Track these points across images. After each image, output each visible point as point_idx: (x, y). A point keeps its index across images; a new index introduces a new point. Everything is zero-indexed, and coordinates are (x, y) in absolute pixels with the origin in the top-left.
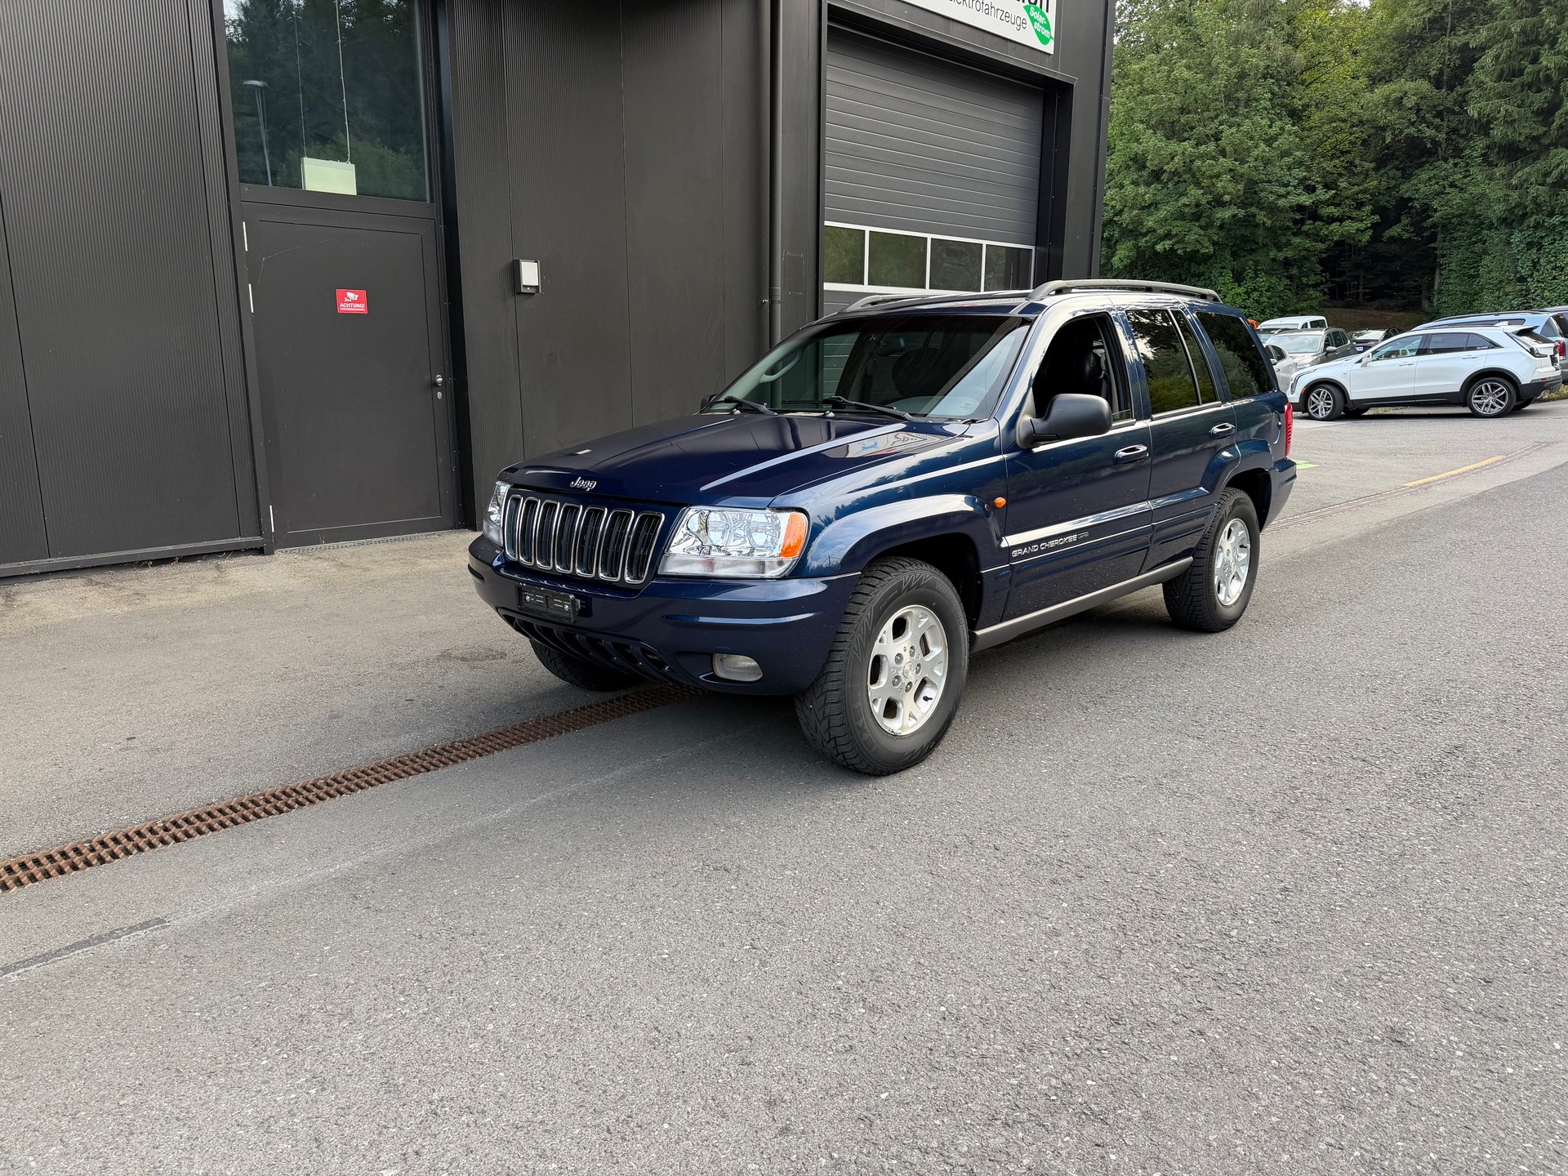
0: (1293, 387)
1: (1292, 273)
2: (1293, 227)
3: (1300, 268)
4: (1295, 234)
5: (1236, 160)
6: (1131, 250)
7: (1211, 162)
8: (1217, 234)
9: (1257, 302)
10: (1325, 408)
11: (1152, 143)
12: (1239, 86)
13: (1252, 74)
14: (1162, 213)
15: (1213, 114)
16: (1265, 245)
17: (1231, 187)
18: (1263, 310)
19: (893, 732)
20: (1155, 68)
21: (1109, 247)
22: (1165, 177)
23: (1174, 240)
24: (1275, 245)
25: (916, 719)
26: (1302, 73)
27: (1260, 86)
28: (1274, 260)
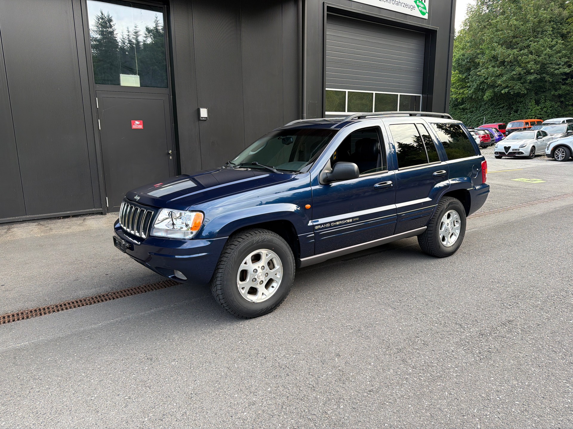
0: (548, 147)
1: (562, 100)
2: (562, 82)
3: (565, 98)
4: (563, 85)
5: (536, 56)
6: (491, 93)
7: (525, 57)
8: (528, 86)
9: (546, 112)
10: (562, 156)
11: (500, 50)
12: (538, 26)
13: (544, 21)
14: (504, 78)
15: (527, 38)
16: (549, 89)
17: (534, 67)
18: (548, 115)
19: (252, 301)
20: (502, 21)
21: (483, 92)
22: (506, 63)
23: (509, 89)
24: (554, 89)
25: (266, 296)
26: (567, 19)
27: (548, 25)
28: (554, 95)
